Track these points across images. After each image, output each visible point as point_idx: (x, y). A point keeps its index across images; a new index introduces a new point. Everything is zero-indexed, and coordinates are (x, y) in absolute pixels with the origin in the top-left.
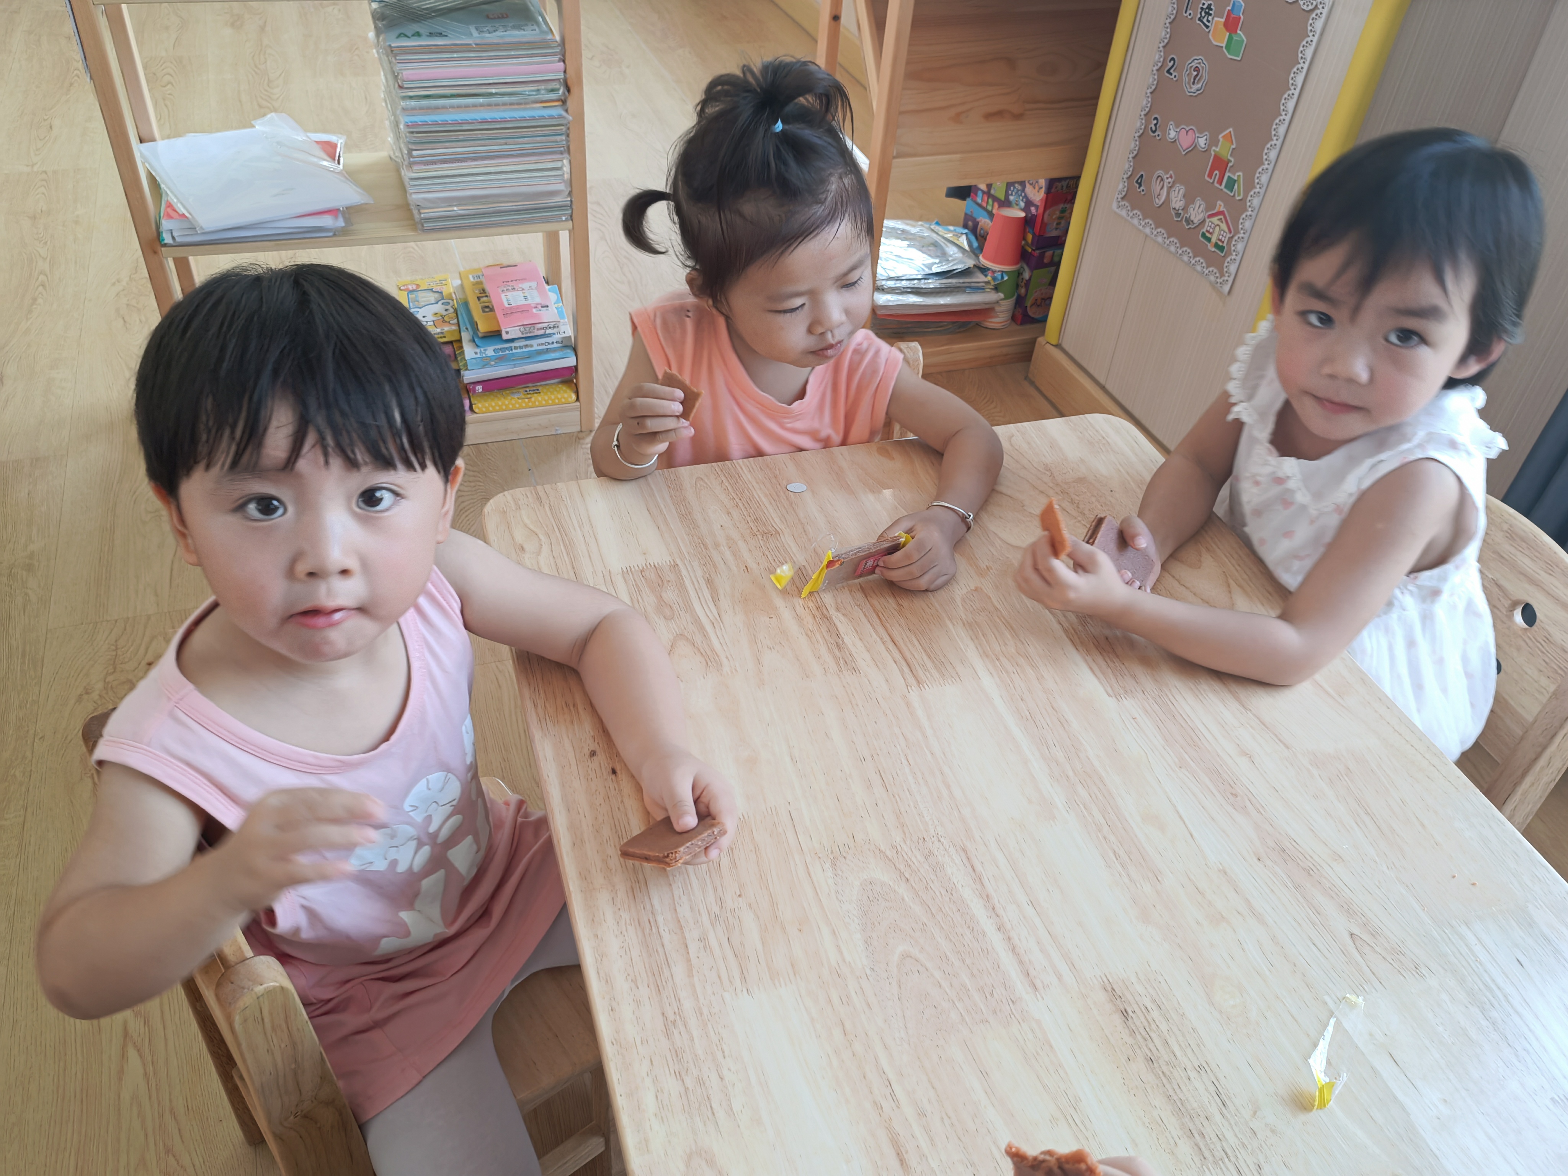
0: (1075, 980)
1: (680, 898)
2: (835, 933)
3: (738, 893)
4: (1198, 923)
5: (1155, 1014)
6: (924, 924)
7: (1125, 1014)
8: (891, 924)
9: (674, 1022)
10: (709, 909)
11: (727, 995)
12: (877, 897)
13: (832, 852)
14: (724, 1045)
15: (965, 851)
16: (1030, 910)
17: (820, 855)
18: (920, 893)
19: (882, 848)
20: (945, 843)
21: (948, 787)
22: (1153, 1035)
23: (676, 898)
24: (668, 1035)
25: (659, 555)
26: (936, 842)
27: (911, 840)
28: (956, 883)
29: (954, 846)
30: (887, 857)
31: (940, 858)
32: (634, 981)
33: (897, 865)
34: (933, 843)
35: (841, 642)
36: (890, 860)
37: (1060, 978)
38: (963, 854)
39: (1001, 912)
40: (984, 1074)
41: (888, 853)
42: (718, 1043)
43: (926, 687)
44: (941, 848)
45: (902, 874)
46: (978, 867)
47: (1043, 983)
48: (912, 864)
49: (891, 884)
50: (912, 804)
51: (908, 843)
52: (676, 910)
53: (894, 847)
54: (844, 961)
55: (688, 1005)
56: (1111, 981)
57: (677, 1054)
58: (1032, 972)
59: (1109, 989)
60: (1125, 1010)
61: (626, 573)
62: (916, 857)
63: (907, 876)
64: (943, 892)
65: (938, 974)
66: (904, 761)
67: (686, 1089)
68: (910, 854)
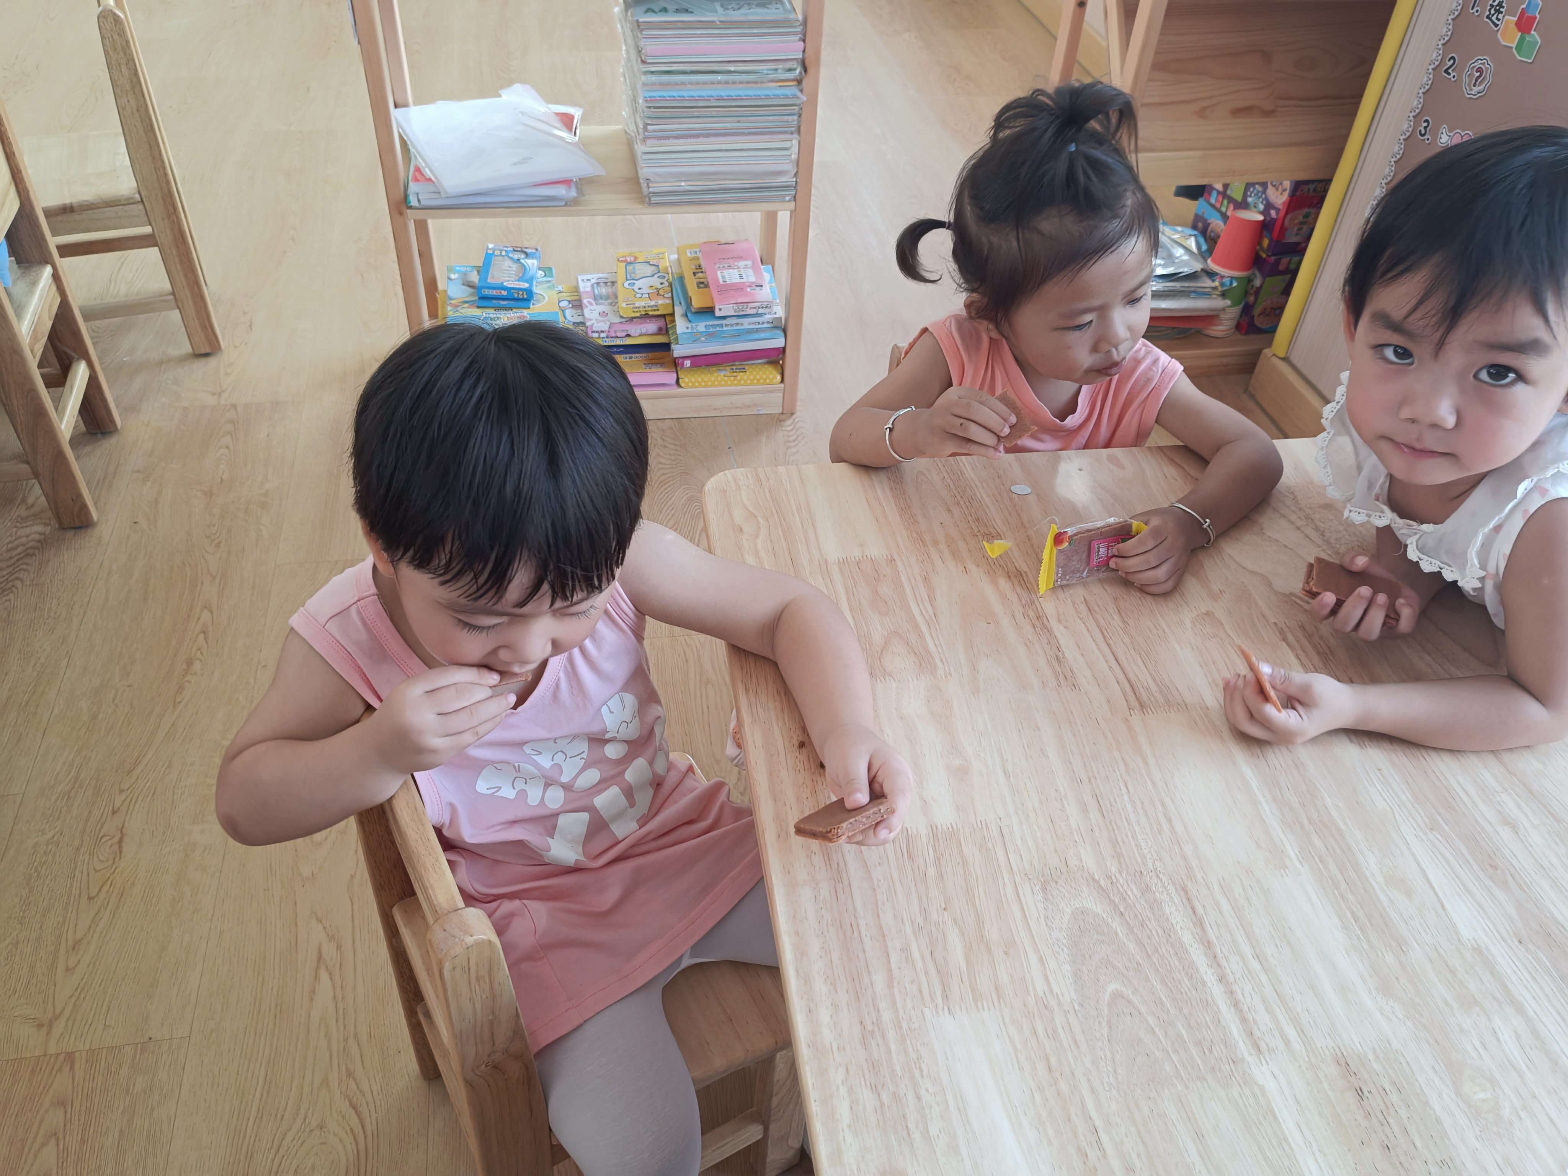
0: (1303, 1047)
1: (883, 904)
2: (1042, 961)
3: (943, 906)
4: (1447, 1003)
5: (1394, 1097)
6: (1138, 964)
7: (1359, 1092)
8: (1103, 958)
9: (872, 1033)
10: (913, 919)
11: (927, 1012)
12: (1088, 927)
13: (1043, 875)
14: (922, 1064)
15: (1185, 890)
16: (1255, 965)
17: (1030, 876)
18: (1135, 930)
19: (1097, 877)
20: (1164, 880)
21: (1169, 821)
22: (1391, 1120)
23: (880, 903)
24: (865, 1044)
25: (876, 549)
26: (1154, 878)
27: (1128, 872)
28: (1175, 925)
29: (1174, 884)
30: (1101, 886)
31: (1157, 894)
32: (833, 984)
33: (1112, 897)
34: (1151, 878)
35: (1061, 656)
36: (1104, 890)
37: (1287, 1042)
38: (1183, 894)
39: (1223, 962)
40: (1199, 1136)
41: (1102, 883)
42: (916, 1061)
43: (1149, 711)
44: (1160, 884)
45: (1116, 907)
46: (1200, 910)
47: (1267, 1045)
48: (1128, 898)
49: (1105, 916)
50: (1130, 835)
51: (1124, 875)
52: (879, 916)
53: (1109, 877)
54: (1051, 991)
55: (886, 1016)
56: (1345, 1054)
57: (874, 1066)
58: (1257, 1033)
59: (1344, 1064)
60: (1360, 1089)
61: (843, 563)
62: (1132, 891)
63: (1122, 909)
64: (1160, 932)
65: (1151, 1020)
66: (1123, 788)
67: (882, 1105)
68: (1125, 886)
